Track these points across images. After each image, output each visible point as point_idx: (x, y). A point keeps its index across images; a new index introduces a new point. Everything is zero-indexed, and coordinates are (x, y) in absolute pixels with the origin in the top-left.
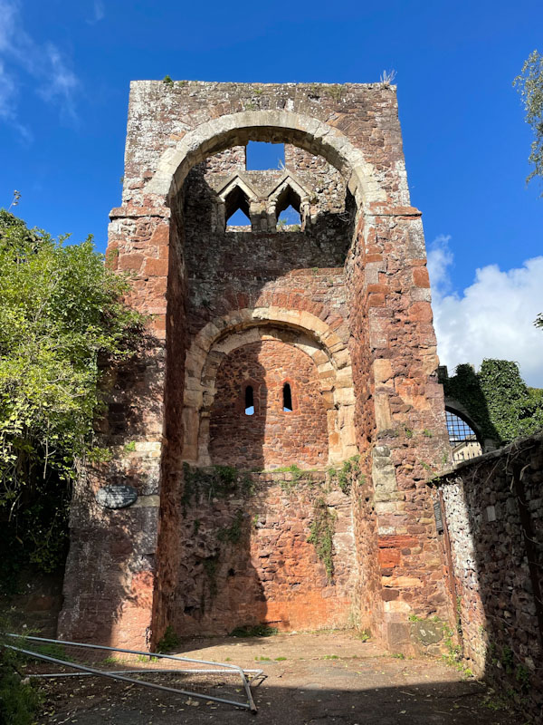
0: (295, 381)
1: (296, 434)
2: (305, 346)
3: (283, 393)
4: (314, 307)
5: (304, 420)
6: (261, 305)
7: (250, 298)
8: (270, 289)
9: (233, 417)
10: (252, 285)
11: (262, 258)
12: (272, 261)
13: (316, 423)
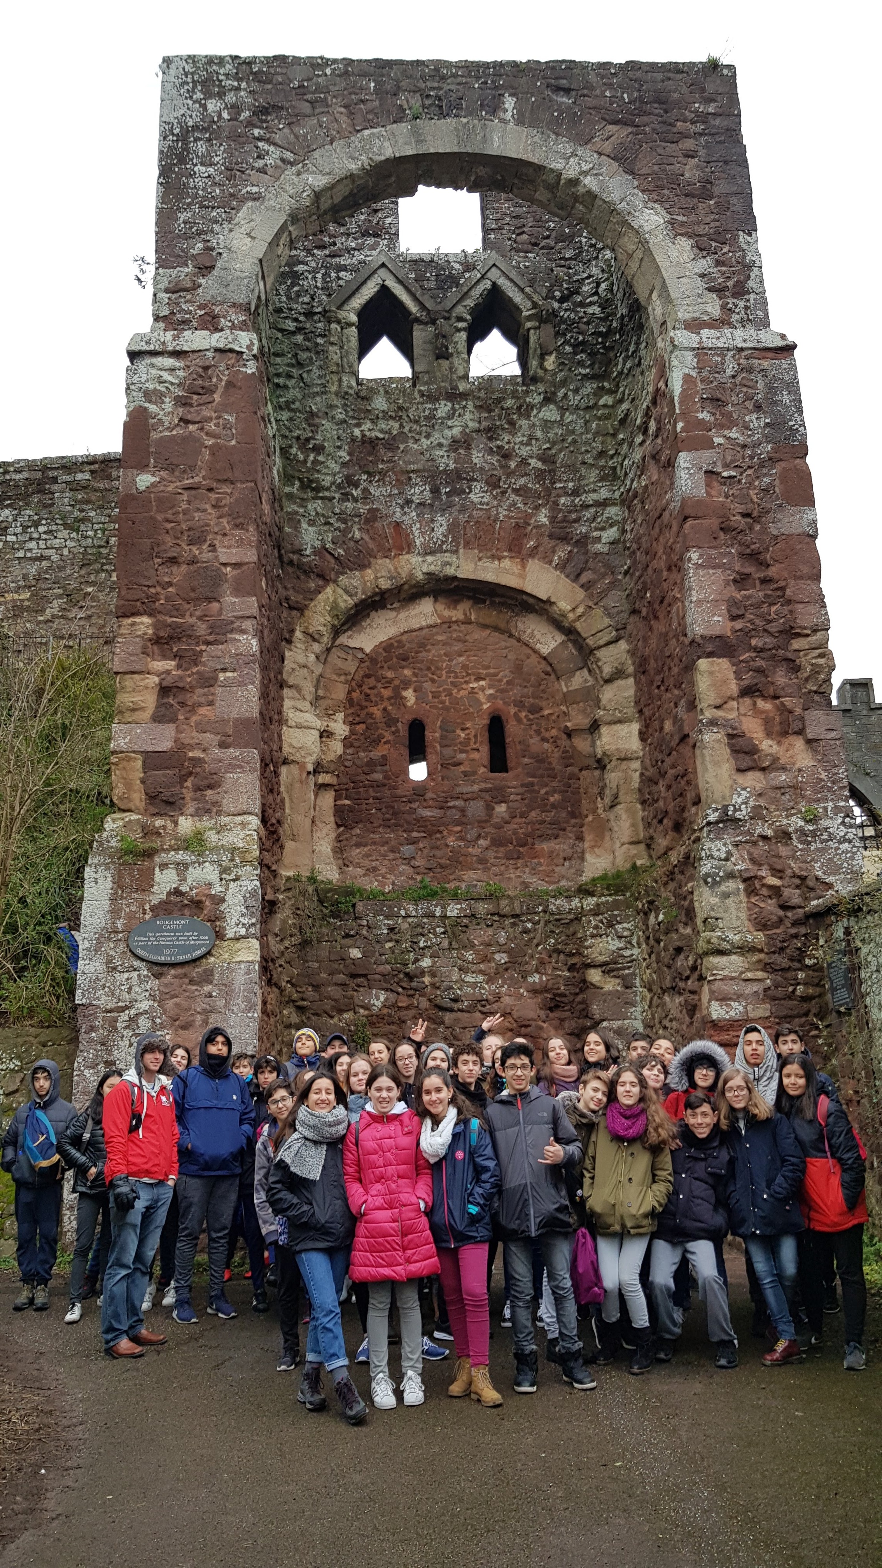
0: (513, 710)
1: (517, 820)
2: (532, 635)
3: (487, 734)
4: (554, 552)
5: (534, 791)
6: (441, 546)
7: (416, 533)
8: (460, 512)
9: (385, 785)
10: (420, 504)
11: (440, 445)
12: (461, 451)
13: (557, 797)
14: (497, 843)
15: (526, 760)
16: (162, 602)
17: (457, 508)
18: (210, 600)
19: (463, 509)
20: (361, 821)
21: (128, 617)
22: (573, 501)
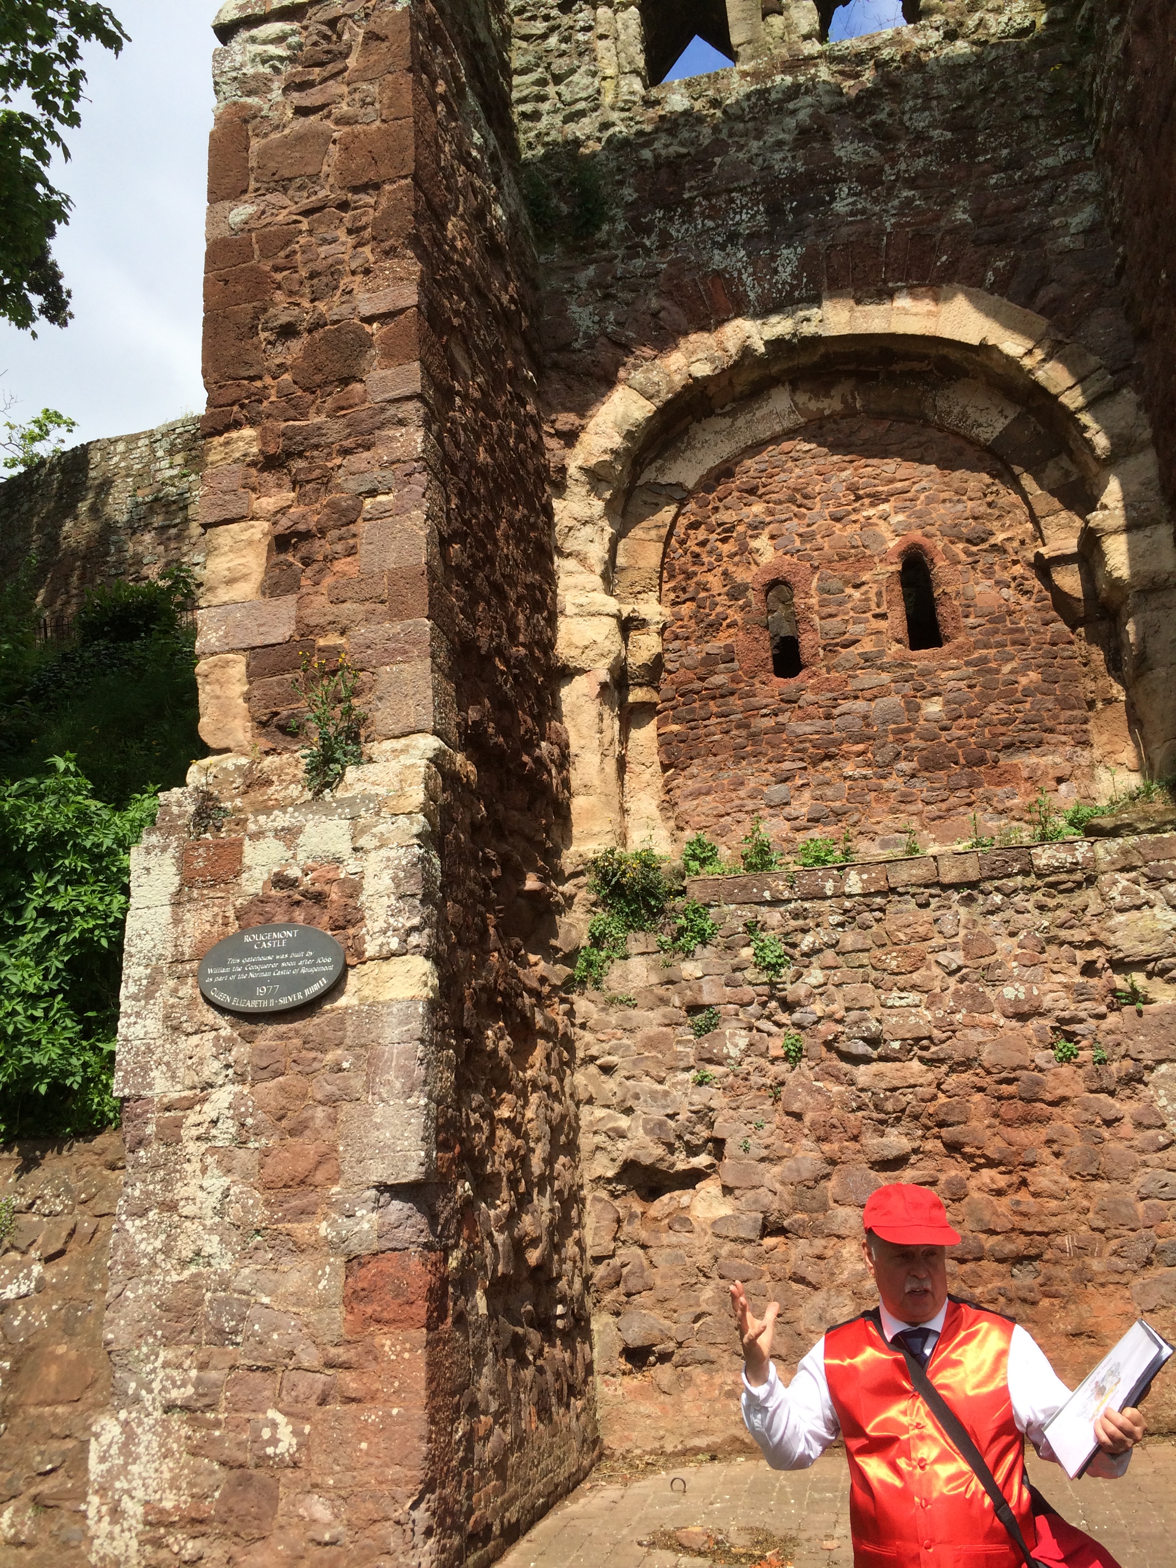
0: (940, 543)
1: (962, 722)
2: (964, 415)
3: (898, 588)
4: (985, 265)
5: (990, 671)
6: (790, 294)
7: (749, 281)
8: (818, 234)
9: (732, 694)
10: (751, 236)
11: (780, 144)
12: (816, 145)
13: (1033, 676)
14: (931, 764)
15: (971, 621)
16: (273, 398)
17: (813, 228)
18: (345, 381)
19: (823, 229)
20: (698, 755)
21: (220, 433)
22: (1010, 178)
